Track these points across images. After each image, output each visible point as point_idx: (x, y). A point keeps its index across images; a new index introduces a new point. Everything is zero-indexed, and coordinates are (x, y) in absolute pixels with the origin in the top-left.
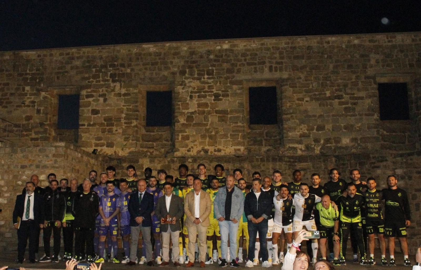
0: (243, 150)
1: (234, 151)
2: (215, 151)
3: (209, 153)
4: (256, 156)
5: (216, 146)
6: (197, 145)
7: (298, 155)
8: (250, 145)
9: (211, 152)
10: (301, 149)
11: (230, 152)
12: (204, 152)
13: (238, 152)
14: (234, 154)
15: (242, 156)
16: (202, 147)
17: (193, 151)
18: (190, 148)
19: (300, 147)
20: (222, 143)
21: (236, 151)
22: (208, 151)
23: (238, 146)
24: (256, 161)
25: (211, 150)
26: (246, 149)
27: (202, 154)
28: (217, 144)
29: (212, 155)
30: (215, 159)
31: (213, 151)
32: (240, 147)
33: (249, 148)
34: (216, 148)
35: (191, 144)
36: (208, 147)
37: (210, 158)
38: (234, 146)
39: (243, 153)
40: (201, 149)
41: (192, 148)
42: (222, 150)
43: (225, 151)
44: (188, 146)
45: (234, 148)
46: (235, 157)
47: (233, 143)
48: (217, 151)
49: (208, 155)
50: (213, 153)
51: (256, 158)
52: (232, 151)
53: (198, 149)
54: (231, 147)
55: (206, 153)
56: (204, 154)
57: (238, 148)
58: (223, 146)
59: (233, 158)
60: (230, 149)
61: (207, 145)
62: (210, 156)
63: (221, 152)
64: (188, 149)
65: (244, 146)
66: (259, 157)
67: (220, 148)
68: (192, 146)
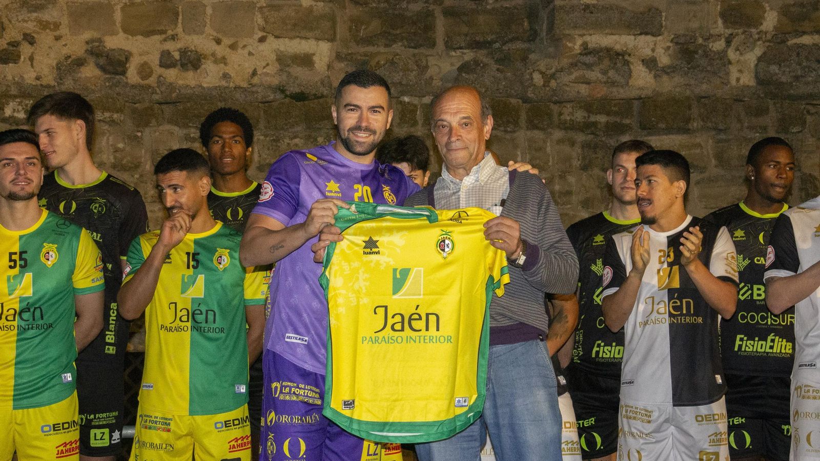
0: (326, 60)
1: (273, 69)
2: (167, 61)
3: (132, 75)
4: (403, 93)
5: (173, 38)
6: (57, 26)
7: (634, 93)
8: (368, 41)
9: (146, 72)
10: (650, 63)
11: (254, 73)
12: (103, 69)
13: (298, 71)
14: (276, 81)
15: (322, 96)
16: (87, 35)
17: (31, 59)
18: (14, 44)
19: (647, 52)
20: (208, 21)
21: (289, 66)
22: (124, 59)
23: (298, 40)
24: (399, 124)
25: (145, 58)
26: (343, 56)
27: (91, 78)
28: (180, 25)
29: (149, 86)
30: (164, 107)
31: (157, 62)
32: (312, 42)
33: (361, 56)
34: (170, 46)
35: (20, 18)
36: (128, 39)
37: (135, 104)
38: (277, 37)
39: (329, 77)
40: (83, 51)
41: (30, 39)
42: (204, 58)
43: (222, 65)
44: (4, 29)
45: (278, 47)
46: (279, 96)
47: (272, 20)
48: (179, 63)
49: (127, 83)
50: (152, 72)
51: (399, 106)
52: (264, 64)
53: (65, 51)
54: (259, 44)
55: (113, 73)
56: (102, 79)
57: (298, 52)
58: (211, 37)
59: (267, 102)
60: (253, 55)
61: (120, 30)
62: (137, 92)
63: (198, 71)
64: (5, 46)
65: (332, 40)
66: (416, 101)
67: (193, 49)
68: (28, 32)
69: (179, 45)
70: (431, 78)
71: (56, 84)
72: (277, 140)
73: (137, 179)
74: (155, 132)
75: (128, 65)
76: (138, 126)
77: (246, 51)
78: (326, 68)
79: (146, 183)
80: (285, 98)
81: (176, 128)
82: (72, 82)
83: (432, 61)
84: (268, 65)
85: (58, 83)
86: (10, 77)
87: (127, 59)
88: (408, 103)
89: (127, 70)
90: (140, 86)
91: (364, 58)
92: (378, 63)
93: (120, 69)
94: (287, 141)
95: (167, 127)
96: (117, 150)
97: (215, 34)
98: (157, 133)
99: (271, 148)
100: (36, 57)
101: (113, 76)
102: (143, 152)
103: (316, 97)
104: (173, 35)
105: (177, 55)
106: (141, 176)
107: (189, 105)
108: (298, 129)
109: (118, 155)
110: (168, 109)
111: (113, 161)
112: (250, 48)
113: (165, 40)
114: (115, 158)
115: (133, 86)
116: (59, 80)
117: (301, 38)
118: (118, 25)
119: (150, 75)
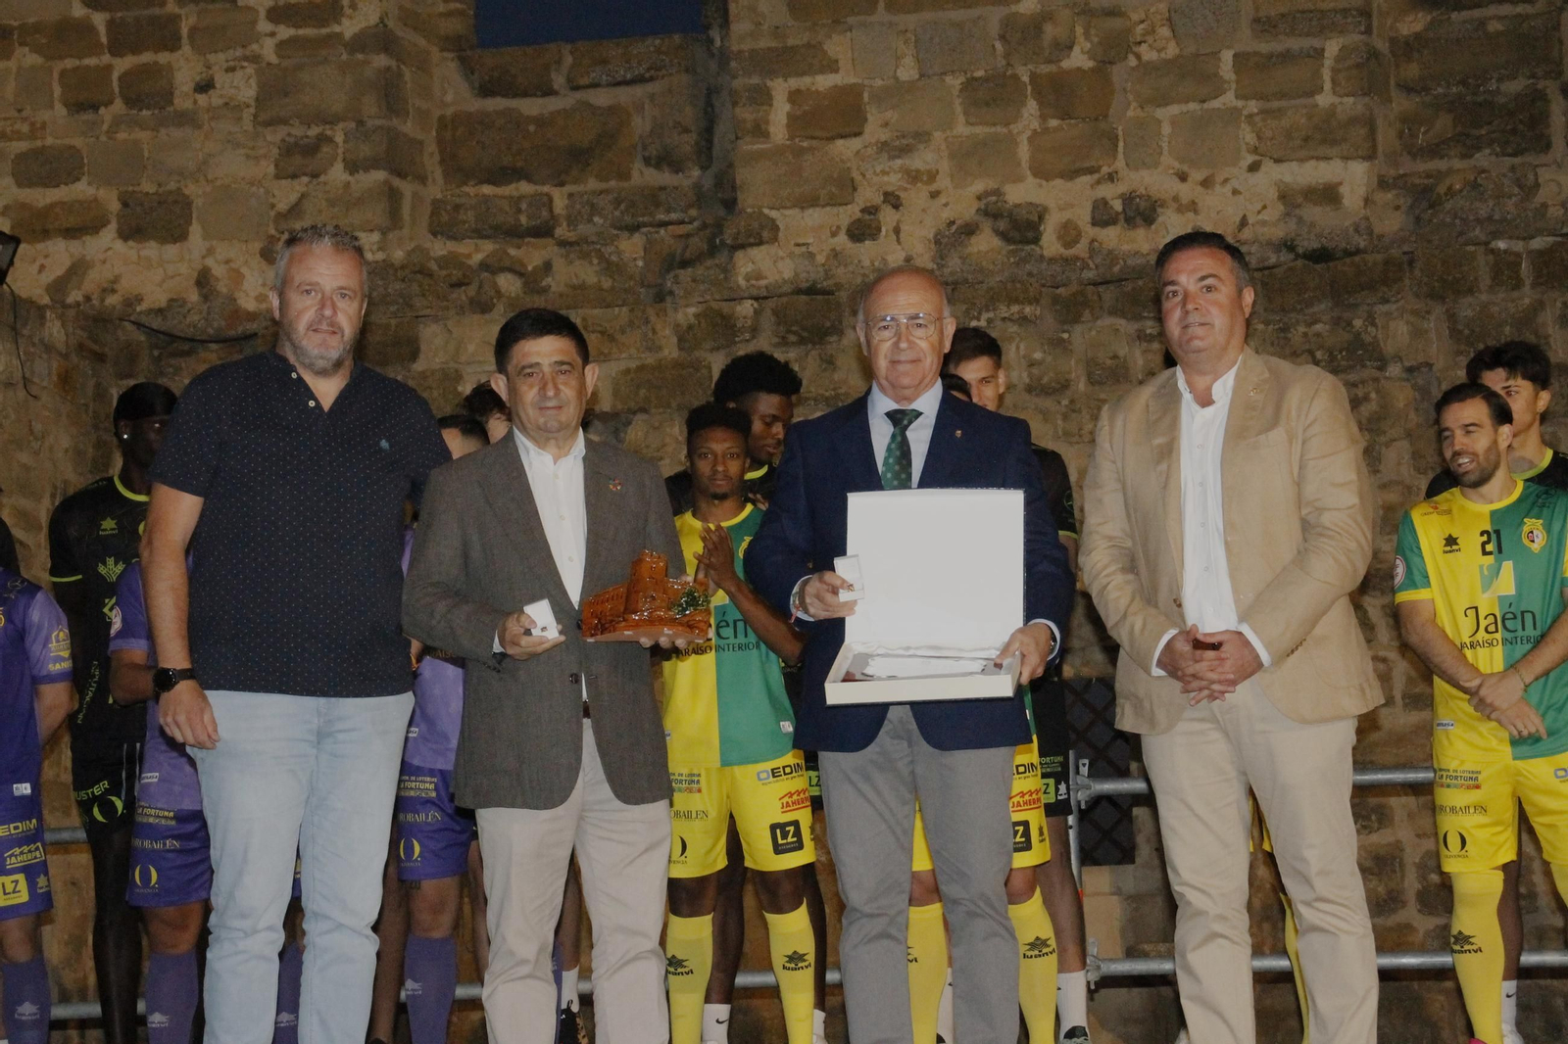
0: (1362, 191)
1: (1276, 211)
2: (1102, 216)
3: (1050, 243)
4: (1497, 236)
5: (1111, 178)
6: (932, 176)
8: (1434, 151)
9: (1069, 234)
11: (1244, 222)
12: (1004, 236)
13: (1314, 213)
14: (1278, 233)
15: (1358, 252)
16: (979, 186)
17: (897, 231)
18: (871, 210)
20: (1165, 145)
21: (1299, 206)
22: (1036, 219)
23: (1313, 163)
24: (1491, 287)
25: (1067, 215)
26: (1391, 181)
27: (988, 252)
28: (1120, 156)
29: (1077, 258)
30: (1101, 289)
31: (1088, 218)
32: (1337, 164)
33: (1420, 177)
34: (1107, 191)
35: (878, 169)
36: (1041, 186)
37: (1057, 288)
38: (1278, 161)
39: (1367, 219)
40: (973, 211)
41: (893, 201)
42: (1162, 206)
43: (1191, 215)
44: (855, 189)
45: (1279, 177)
46: (1285, 257)
47: (1269, 134)
48: (1122, 217)
49: (1042, 256)
50: (1079, 235)
51: (1491, 257)
52: (1259, 207)
53: (946, 214)
54: (1249, 174)
55: (1021, 242)
56: (1004, 252)
57: (1314, 183)
58: (1171, 171)
59: (1268, 268)
60: (1240, 193)
61: (1029, 173)
62: (1058, 269)
63: (1153, 227)
64: (859, 215)
65: (1370, 157)
66: (1518, 246)
67: (1144, 192)
68: (890, 189)
69: (1122, 188)
70: (1545, 206)
71: (935, 266)
72: (1285, 329)
73: (1066, 406)
74: (1090, 330)
75: (1042, 228)
76: (1064, 322)
77: (1228, 189)
78: (1362, 204)
79: (1079, 411)
80: (1295, 259)
81: (1123, 322)
82: (959, 261)
83: (1545, 175)
84: (1264, 207)
85: (938, 264)
86: (867, 263)
87: (1041, 218)
88: (1505, 251)
89: (1041, 235)
90: (1062, 258)
91: (1426, 181)
92: (1450, 188)
93: (1030, 235)
94: (1302, 329)
95: (1107, 321)
96: (1031, 364)
97: (1177, 165)
98: (1094, 333)
99: (1276, 342)
100: (904, 228)
101: (1020, 246)
102: (1073, 362)
103: (1348, 253)
104: (1110, 174)
105: (1118, 206)
106: (1072, 401)
107: (1140, 283)
108: (1320, 307)
109: (1035, 371)
110: (1109, 294)
111: (1027, 381)
112: (1234, 183)
113: (1098, 182)
114: (1030, 375)
115: (1051, 259)
116: (939, 261)
117: (1318, 158)
118: (1025, 165)
119: (1076, 241)
